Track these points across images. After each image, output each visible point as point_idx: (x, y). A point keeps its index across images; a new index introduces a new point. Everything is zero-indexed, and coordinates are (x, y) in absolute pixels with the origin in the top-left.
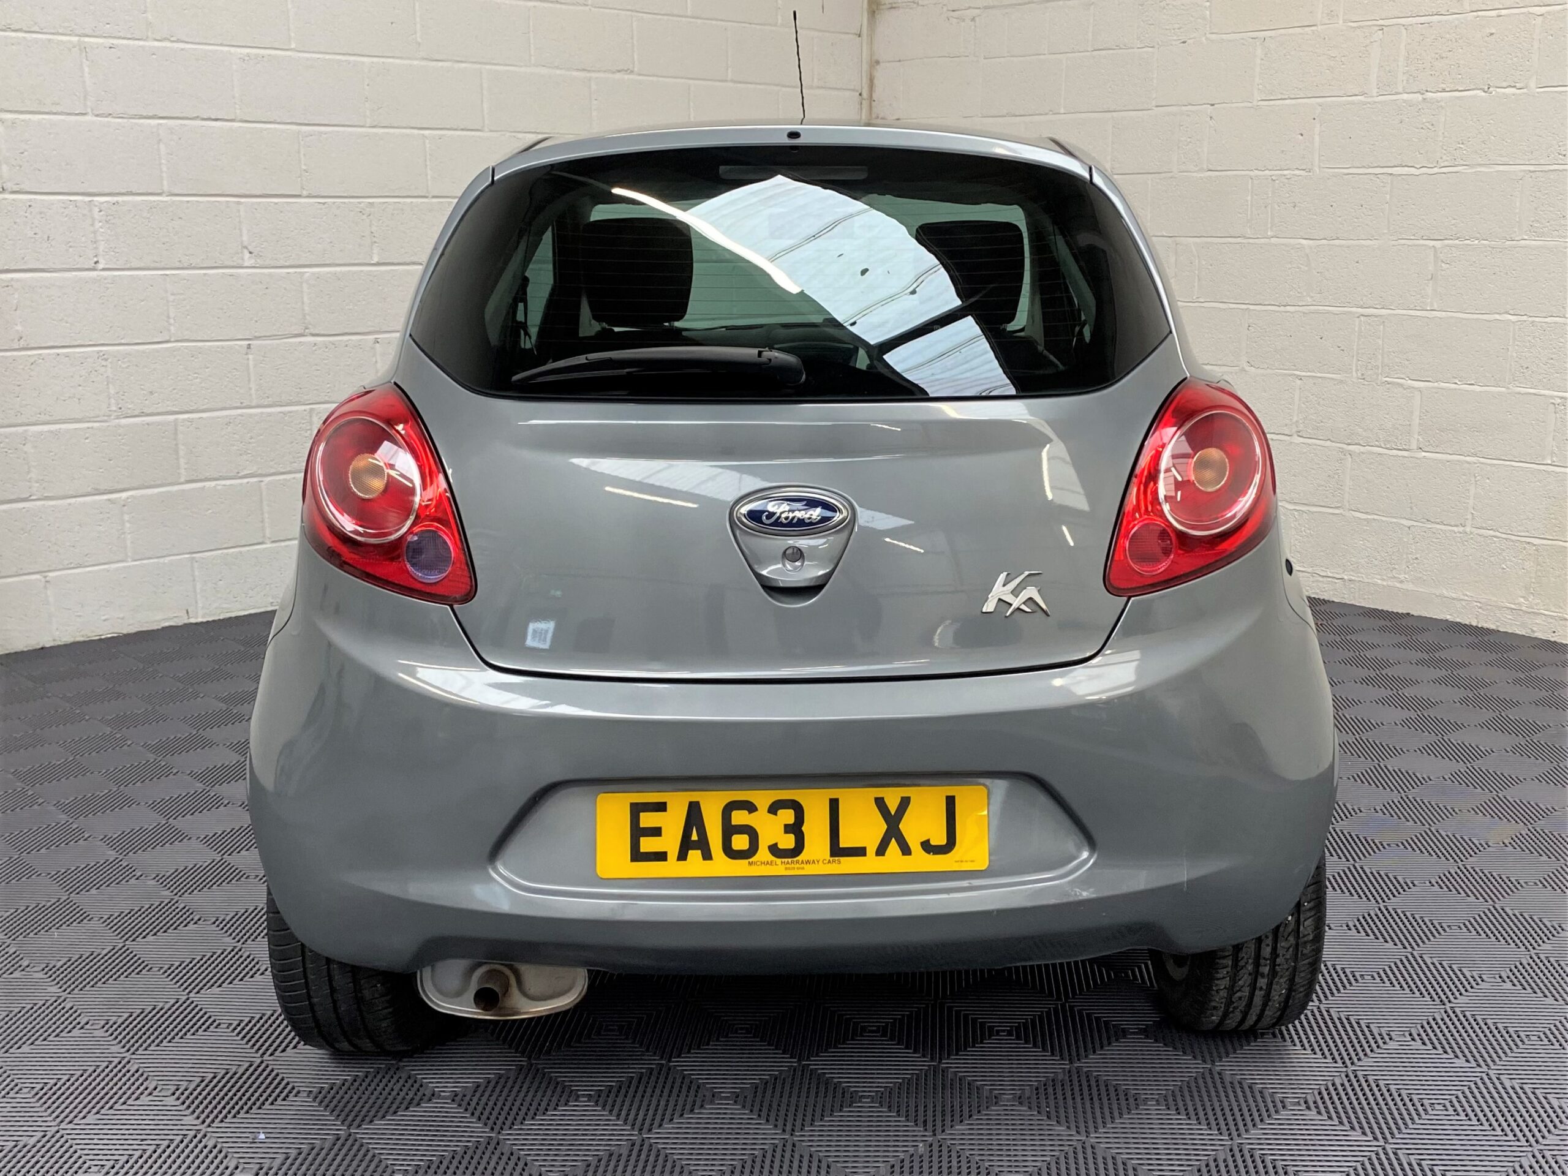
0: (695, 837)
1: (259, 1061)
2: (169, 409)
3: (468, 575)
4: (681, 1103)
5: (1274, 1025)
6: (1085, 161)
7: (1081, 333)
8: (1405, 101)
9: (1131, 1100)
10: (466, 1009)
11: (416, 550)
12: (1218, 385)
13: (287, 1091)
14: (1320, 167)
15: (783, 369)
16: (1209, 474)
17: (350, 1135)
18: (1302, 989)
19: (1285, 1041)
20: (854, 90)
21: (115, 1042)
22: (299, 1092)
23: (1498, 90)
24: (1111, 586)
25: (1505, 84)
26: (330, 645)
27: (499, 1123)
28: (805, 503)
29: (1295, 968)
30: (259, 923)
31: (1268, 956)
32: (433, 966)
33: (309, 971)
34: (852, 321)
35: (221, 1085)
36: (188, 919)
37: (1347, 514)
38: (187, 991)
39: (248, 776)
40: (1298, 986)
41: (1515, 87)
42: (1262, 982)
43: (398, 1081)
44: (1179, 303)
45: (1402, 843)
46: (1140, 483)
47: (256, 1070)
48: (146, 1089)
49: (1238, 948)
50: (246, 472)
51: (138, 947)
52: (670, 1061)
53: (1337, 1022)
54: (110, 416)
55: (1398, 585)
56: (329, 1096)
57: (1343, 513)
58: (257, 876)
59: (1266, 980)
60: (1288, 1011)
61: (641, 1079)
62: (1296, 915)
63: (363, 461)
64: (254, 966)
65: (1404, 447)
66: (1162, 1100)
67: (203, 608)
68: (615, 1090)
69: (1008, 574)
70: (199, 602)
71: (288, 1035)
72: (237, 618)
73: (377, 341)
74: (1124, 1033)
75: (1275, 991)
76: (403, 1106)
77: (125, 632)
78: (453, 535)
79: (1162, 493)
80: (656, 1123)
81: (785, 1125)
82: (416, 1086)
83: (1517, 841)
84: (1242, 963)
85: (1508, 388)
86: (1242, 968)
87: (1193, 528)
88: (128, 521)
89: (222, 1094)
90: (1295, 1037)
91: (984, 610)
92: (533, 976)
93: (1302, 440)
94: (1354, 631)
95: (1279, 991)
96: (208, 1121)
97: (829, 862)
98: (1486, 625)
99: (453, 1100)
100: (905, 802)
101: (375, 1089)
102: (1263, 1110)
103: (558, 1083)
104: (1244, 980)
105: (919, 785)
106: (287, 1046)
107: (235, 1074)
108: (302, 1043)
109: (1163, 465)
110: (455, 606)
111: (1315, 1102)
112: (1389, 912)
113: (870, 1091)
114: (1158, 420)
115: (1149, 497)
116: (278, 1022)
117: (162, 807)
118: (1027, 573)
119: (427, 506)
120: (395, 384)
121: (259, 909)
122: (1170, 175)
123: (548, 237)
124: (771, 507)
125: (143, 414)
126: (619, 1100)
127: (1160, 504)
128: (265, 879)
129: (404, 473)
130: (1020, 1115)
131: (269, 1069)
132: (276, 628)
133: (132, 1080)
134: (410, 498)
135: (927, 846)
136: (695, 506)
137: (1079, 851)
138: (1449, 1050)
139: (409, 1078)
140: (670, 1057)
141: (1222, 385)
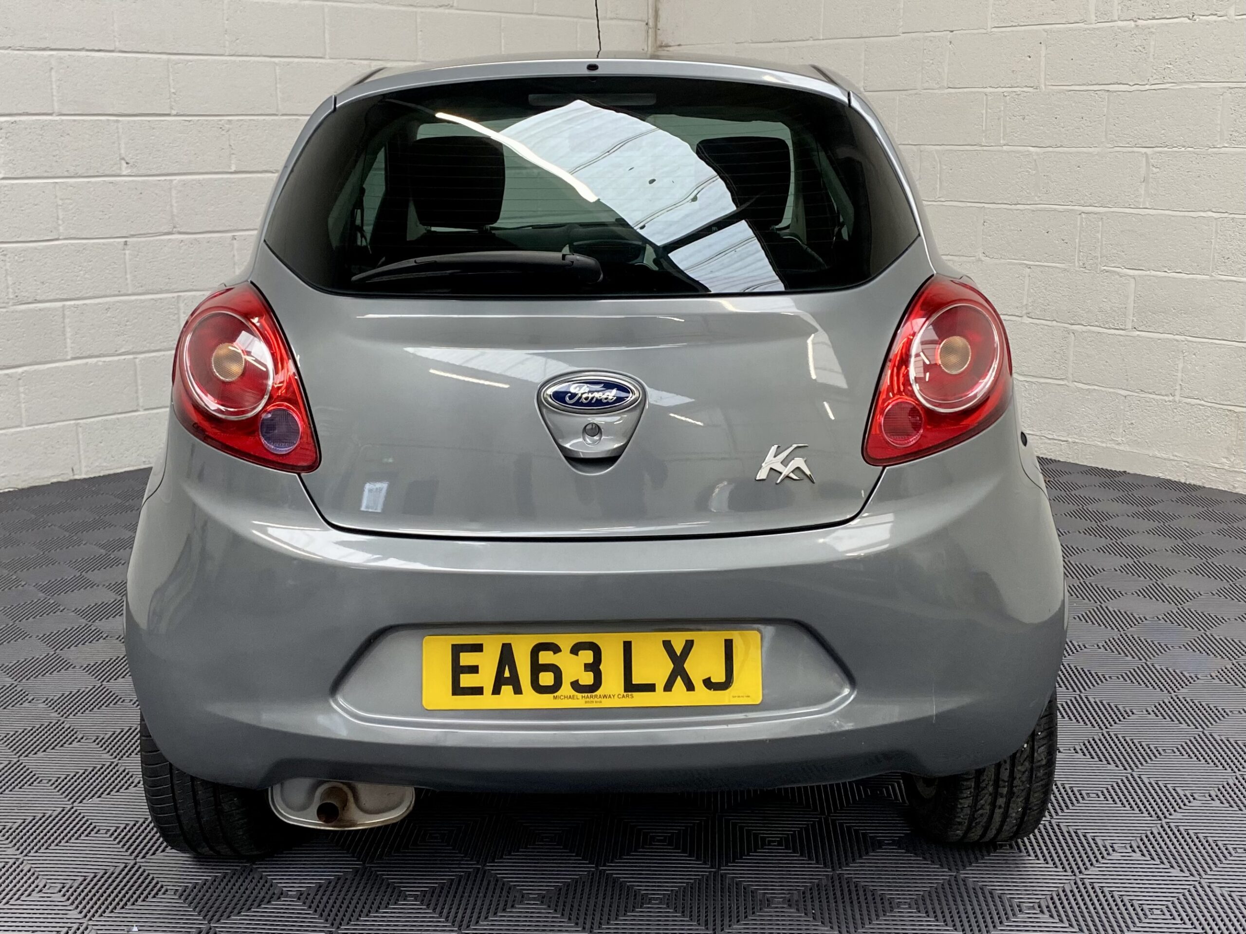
0: (507, 674)
1: (133, 862)
2: (58, 296)
3: (313, 449)
4: (494, 903)
5: (1011, 838)
6: (844, 87)
7: (839, 232)
8: (1119, 28)
9: (887, 903)
10: (309, 821)
11: (269, 427)
12: (961, 281)
13: (157, 890)
14: (1045, 85)
15: (583, 270)
16: (953, 359)
17: (210, 929)
18: (1035, 808)
19: (1021, 851)
20: (642, 21)
21: (10, 845)
22: (167, 890)
23: (1201, 17)
24: (869, 457)
25: (1208, 13)
26: (194, 505)
27: (338, 919)
28: (602, 385)
29: (1030, 789)
30: (133, 741)
31: (1006, 779)
32: (282, 784)
33: (175, 787)
34: (642, 224)
35: (100, 883)
36: (73, 738)
37: (1071, 384)
38: (72, 800)
39: (124, 612)
40: (1033, 804)
41: (1216, 15)
42: (1001, 801)
43: (251, 881)
44: (924, 202)
45: (1122, 676)
46: (894, 366)
47: (130, 871)
48: (37, 886)
49: (980, 772)
50: (123, 350)
51: (31, 762)
52: (485, 865)
53: (1066, 835)
54: (8, 303)
55: (1117, 447)
56: (193, 895)
57: (1067, 384)
58: (131, 700)
59: (1004, 800)
60: (1024, 826)
61: (460, 881)
62: (1031, 743)
63: (223, 350)
64: (129, 779)
65: (1121, 327)
66: (913, 903)
67: (86, 467)
68: (437, 891)
69: (779, 447)
70: (82, 461)
71: (158, 840)
72: (115, 474)
73: (234, 238)
74: (880, 844)
75: (1013, 809)
76: (256, 904)
77: (20, 487)
78: (301, 413)
79: (912, 375)
80: (474, 919)
81: (584, 923)
82: (267, 885)
83: (1222, 673)
84: (983, 785)
85: (1212, 276)
86: (983, 789)
87: (940, 405)
88: (23, 393)
89: (101, 891)
90: (1030, 848)
91: (757, 478)
92: (367, 792)
93: (1031, 320)
94: (1078, 487)
95: (1016, 810)
96: (89, 915)
97: (623, 696)
98: (1193, 482)
99: (299, 899)
100: (689, 645)
101: (232, 889)
102: (1002, 913)
103: (389, 884)
104: (985, 800)
105: (700, 630)
106: (157, 850)
107: (113, 874)
108: (169, 847)
109: (914, 351)
110: (303, 474)
111: (1048, 907)
112: (1111, 737)
113: (658, 894)
114: (908, 313)
115: (901, 380)
116: (148, 829)
117: (49, 639)
118: (795, 446)
119: (279, 388)
120: (252, 283)
121: (133, 729)
122: (914, 92)
123: (381, 155)
124: (573, 389)
125: (36, 301)
126: (442, 900)
127: (911, 385)
128: (137, 703)
129: (259, 359)
130: (789, 916)
131: (141, 870)
132: (149, 491)
133: (25, 878)
134: (264, 381)
135: (708, 683)
136: (507, 386)
137: (842, 687)
138: (1165, 861)
139: (261, 878)
140: (486, 862)
141: (964, 280)
